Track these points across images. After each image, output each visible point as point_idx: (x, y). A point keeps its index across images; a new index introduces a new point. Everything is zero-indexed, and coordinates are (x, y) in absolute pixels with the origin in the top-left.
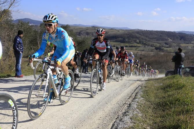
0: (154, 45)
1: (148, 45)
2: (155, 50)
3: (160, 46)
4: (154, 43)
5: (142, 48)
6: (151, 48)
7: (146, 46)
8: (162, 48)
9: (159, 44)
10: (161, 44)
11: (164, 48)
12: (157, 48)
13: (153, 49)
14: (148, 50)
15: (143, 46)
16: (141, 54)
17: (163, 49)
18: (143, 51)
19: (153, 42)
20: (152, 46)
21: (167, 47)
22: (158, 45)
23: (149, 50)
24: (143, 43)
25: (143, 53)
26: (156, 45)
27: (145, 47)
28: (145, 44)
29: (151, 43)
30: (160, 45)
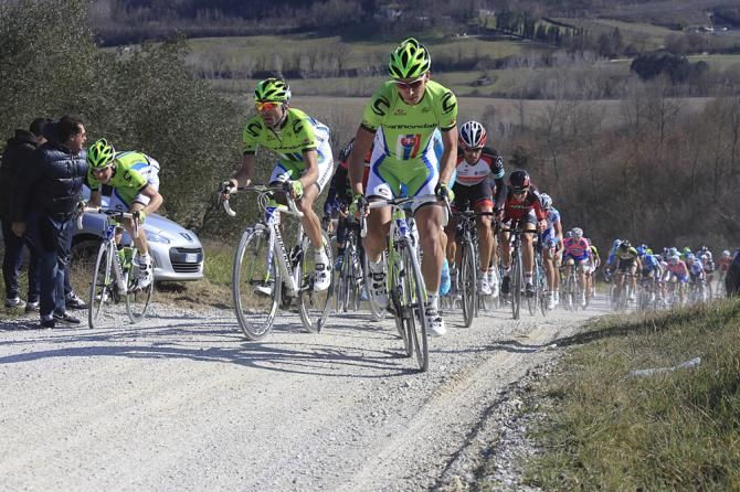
0: (627, 42)
1: (577, 46)
2: (637, 85)
3: (673, 47)
4: (623, 26)
5: (525, 76)
6: (602, 64)
7: (561, 55)
8: (693, 59)
9: (667, 31)
10: (679, 28)
11: (704, 56)
12: (647, 67)
13: (616, 79)
14: (572, 87)
15: (535, 56)
16: (517, 122)
17: (701, 64)
18: (534, 96)
19: (617, 18)
20: (605, 48)
21: (730, 43)
22: (657, 38)
23: (580, 84)
24: (529, 32)
25: (537, 109)
26: (643, 38)
27: (547, 62)
28: (549, 40)
29: (596, 26)
30: (681, 34)
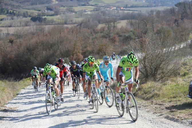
0: (29, 14)
1: (18, 15)
2: (33, 23)
3: (39, 15)
4: (28, 11)
5: (8, 22)
6: (24, 19)
7: (15, 17)
8: (44, 17)
9: (37, 12)
10: (40, 11)
11: (46, 17)
12: (34, 19)
13: (28, 22)
14: (19, 25)
15: (9, 18)
16: (7, 32)
17: (45, 19)
18: (10, 26)
19: (27, 9)
20: (25, 15)
21: (51, 14)
22: (35, 13)
23: (20, 23)
24: (8, 13)
25: (12, 30)
26: (33, 13)
27: (12, 19)
28: (12, 14)
29: (23, 11)
30: (40, 12)
